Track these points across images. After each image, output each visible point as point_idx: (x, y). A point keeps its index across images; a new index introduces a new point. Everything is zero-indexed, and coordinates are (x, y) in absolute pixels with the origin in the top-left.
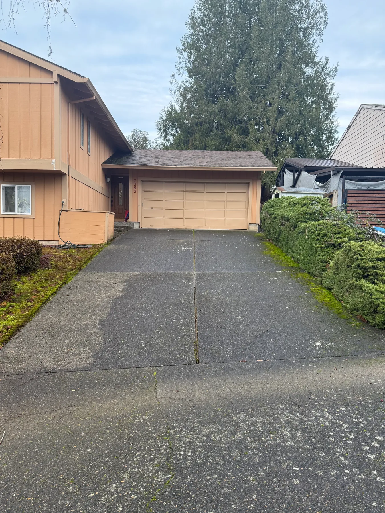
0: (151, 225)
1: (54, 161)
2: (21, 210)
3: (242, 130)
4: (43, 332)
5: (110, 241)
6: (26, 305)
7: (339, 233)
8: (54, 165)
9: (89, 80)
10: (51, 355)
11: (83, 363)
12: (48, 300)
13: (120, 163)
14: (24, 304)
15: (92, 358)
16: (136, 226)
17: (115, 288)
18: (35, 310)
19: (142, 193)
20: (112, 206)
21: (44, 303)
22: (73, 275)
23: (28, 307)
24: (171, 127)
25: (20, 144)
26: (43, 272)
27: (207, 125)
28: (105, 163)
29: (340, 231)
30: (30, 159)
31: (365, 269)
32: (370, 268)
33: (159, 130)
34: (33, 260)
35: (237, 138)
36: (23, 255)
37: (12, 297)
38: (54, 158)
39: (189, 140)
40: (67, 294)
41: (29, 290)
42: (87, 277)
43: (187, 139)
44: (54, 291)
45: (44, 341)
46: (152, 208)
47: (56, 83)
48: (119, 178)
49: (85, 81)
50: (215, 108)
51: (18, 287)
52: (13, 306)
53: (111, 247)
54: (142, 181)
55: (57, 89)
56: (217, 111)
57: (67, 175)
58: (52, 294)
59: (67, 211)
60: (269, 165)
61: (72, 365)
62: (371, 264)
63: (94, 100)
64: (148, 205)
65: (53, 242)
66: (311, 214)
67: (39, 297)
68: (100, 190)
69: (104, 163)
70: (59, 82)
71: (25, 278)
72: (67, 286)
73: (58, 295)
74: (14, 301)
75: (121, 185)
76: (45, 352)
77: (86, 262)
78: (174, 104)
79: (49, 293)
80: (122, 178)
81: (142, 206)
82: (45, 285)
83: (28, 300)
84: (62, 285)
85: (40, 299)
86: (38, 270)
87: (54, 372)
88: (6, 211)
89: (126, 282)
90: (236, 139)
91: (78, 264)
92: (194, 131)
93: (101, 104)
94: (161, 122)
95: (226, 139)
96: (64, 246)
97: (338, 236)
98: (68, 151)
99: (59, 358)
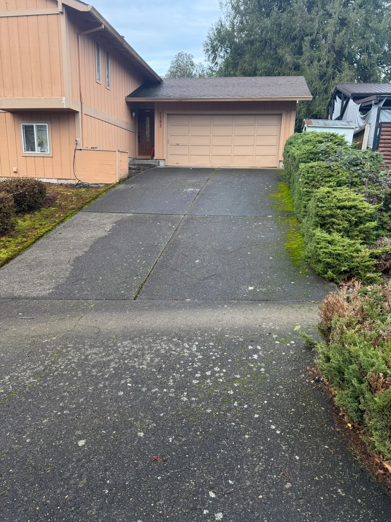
0: (177, 162)
1: (64, 98)
2: (41, 149)
3: (297, 48)
4: (25, 264)
5: (122, 181)
6: (21, 240)
7: (330, 176)
8: (64, 103)
9: (93, 8)
10: (22, 285)
11: (44, 293)
12: (41, 236)
13: (144, 96)
14: (19, 240)
15: (52, 289)
16: (162, 164)
17: (103, 228)
18: (27, 245)
19: (167, 127)
20: (139, 142)
21: (38, 239)
22: (72, 214)
23: (22, 242)
24: (220, 48)
25: (32, 82)
26: (45, 211)
27: (258, 44)
28: (131, 96)
29: (331, 175)
30: (42, 98)
31: (323, 217)
32: (327, 216)
33: (207, 52)
34: (36, 199)
35: (289, 58)
36: (26, 195)
37: (12, 233)
38: (64, 96)
39: (238, 63)
40: (60, 232)
41: (28, 227)
42: (84, 217)
43: (236, 61)
44: (49, 229)
45: (23, 272)
46: (178, 145)
47: (62, 13)
48: (146, 111)
49: (88, 9)
50: (267, 22)
51: (19, 224)
52: (9, 241)
53: (122, 187)
54: (168, 114)
55: (63, 20)
56: (269, 26)
57: (80, 113)
58: (47, 232)
59: (81, 150)
60: (304, 94)
61: (34, 295)
62: (329, 212)
63: (103, 29)
64: (174, 140)
65: (70, 180)
66: (315, 154)
67: (34, 233)
68: (124, 125)
69: (128, 96)
70: (64, 12)
71: (29, 216)
72: (63, 224)
73: (52, 233)
74: (12, 236)
75: (148, 119)
76: (19, 282)
77: (90, 202)
78: (223, 20)
79: (44, 231)
80: (149, 111)
81: (168, 142)
82: (44, 223)
83: (24, 237)
84: (59, 224)
85: (34, 236)
86: (42, 209)
87: (19, 298)
88: (28, 150)
89: (116, 223)
90: (289, 60)
91: (80, 205)
92: (244, 51)
93: (113, 32)
94: (209, 42)
95: (280, 60)
96: (77, 184)
97: (328, 179)
98: (80, 86)
99: (27, 288)
